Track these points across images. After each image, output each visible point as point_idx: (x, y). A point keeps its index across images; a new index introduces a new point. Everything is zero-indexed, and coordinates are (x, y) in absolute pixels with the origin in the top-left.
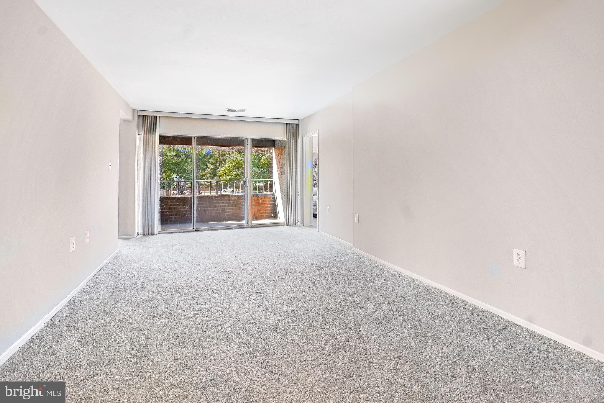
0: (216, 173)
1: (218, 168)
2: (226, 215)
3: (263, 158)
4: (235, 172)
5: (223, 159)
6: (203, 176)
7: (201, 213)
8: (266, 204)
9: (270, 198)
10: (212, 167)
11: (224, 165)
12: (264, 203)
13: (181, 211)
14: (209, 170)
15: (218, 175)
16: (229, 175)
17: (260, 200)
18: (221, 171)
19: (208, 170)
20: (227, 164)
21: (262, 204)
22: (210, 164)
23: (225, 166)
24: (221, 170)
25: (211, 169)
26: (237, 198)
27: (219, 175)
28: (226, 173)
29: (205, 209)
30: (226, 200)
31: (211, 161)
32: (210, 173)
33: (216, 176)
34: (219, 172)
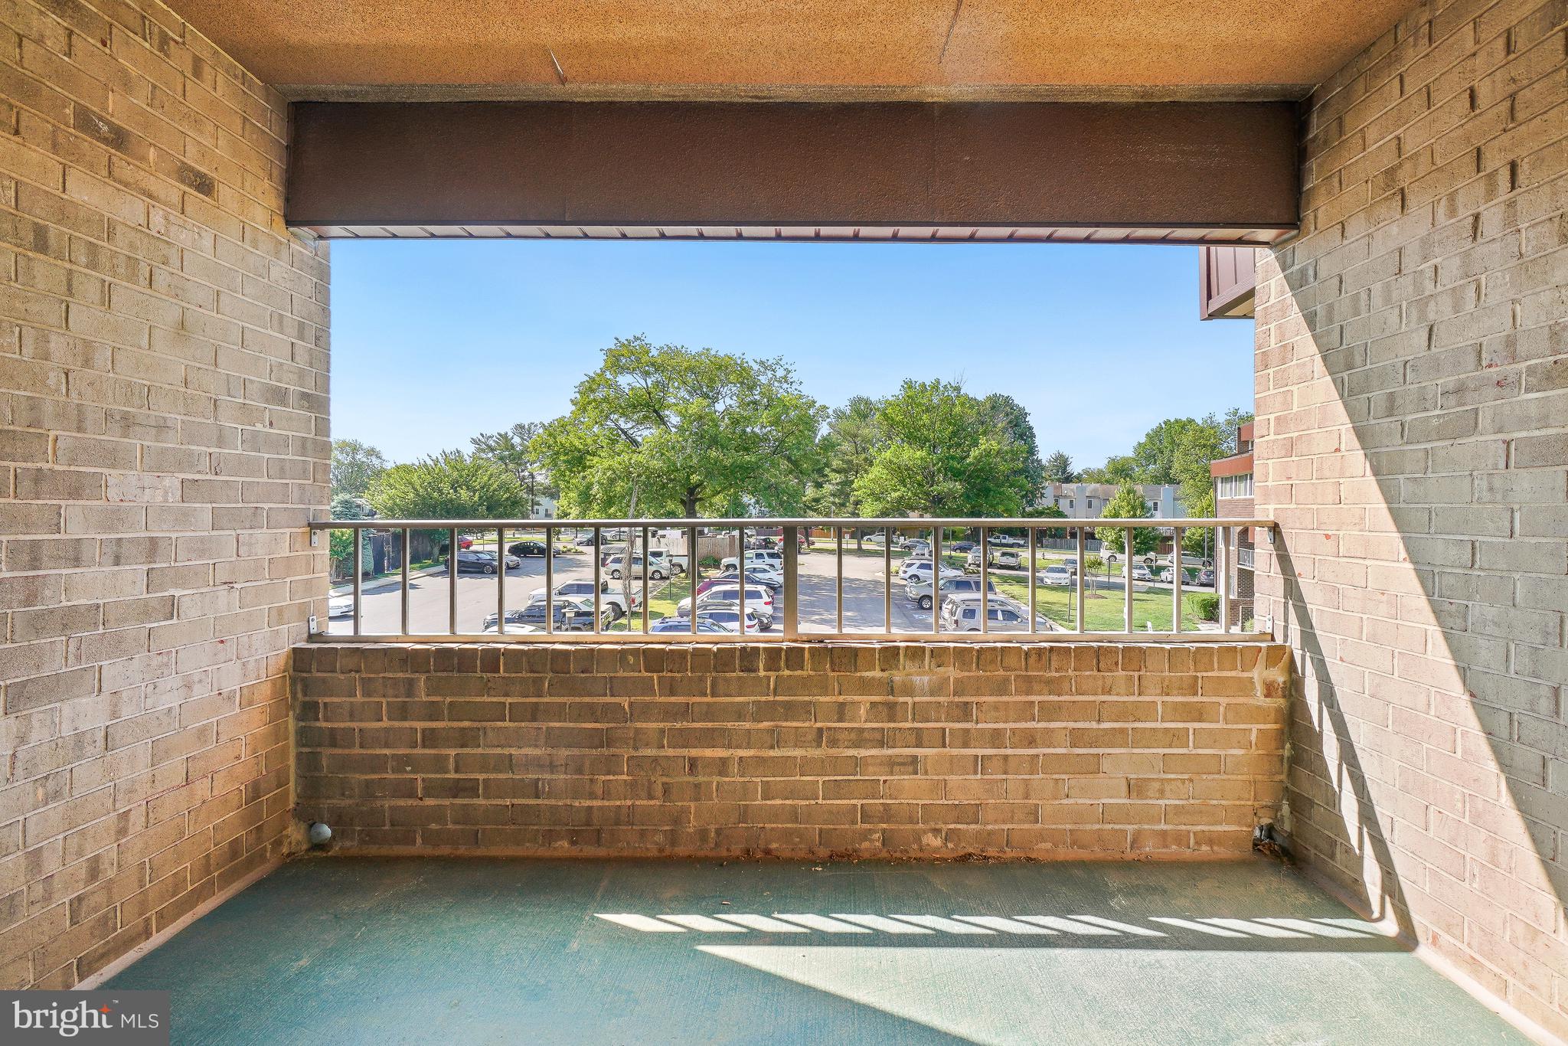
0: (848, 495)
1: (852, 482)
2: (866, 817)
3: (975, 453)
4: (895, 491)
5: (866, 459)
6: (817, 500)
7: (667, 789)
8: (1213, 738)
9: (1246, 687)
10: (837, 478)
11: (866, 471)
12: (1191, 726)
13: (509, 763)
14: (831, 487)
15: (852, 499)
16: (878, 499)
17: (1159, 699)
18: (860, 488)
19: (828, 488)
20: (876, 471)
21: (1176, 738)
22: (834, 471)
23: (870, 475)
24: (861, 484)
25: (837, 484)
26: (952, 673)
27: (856, 499)
28: (873, 494)
29: (694, 752)
30: (865, 686)
31: (836, 463)
32: (833, 495)
33: (849, 501)
34: (855, 493)
